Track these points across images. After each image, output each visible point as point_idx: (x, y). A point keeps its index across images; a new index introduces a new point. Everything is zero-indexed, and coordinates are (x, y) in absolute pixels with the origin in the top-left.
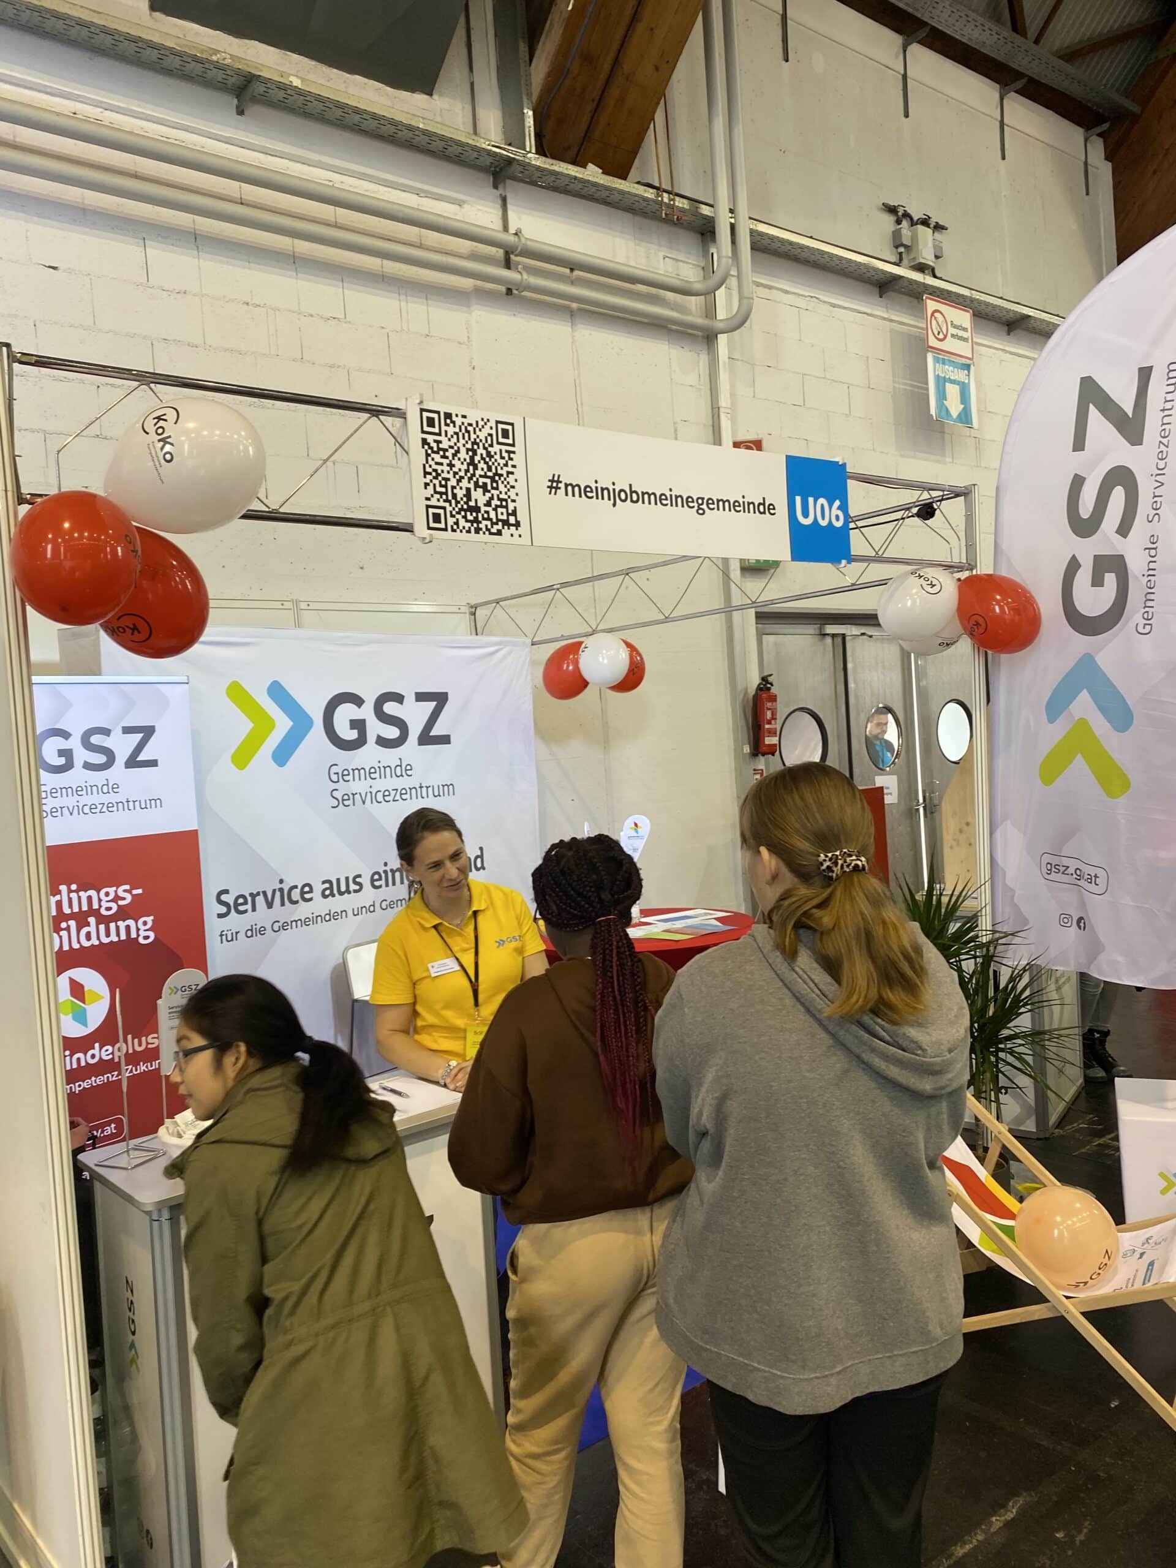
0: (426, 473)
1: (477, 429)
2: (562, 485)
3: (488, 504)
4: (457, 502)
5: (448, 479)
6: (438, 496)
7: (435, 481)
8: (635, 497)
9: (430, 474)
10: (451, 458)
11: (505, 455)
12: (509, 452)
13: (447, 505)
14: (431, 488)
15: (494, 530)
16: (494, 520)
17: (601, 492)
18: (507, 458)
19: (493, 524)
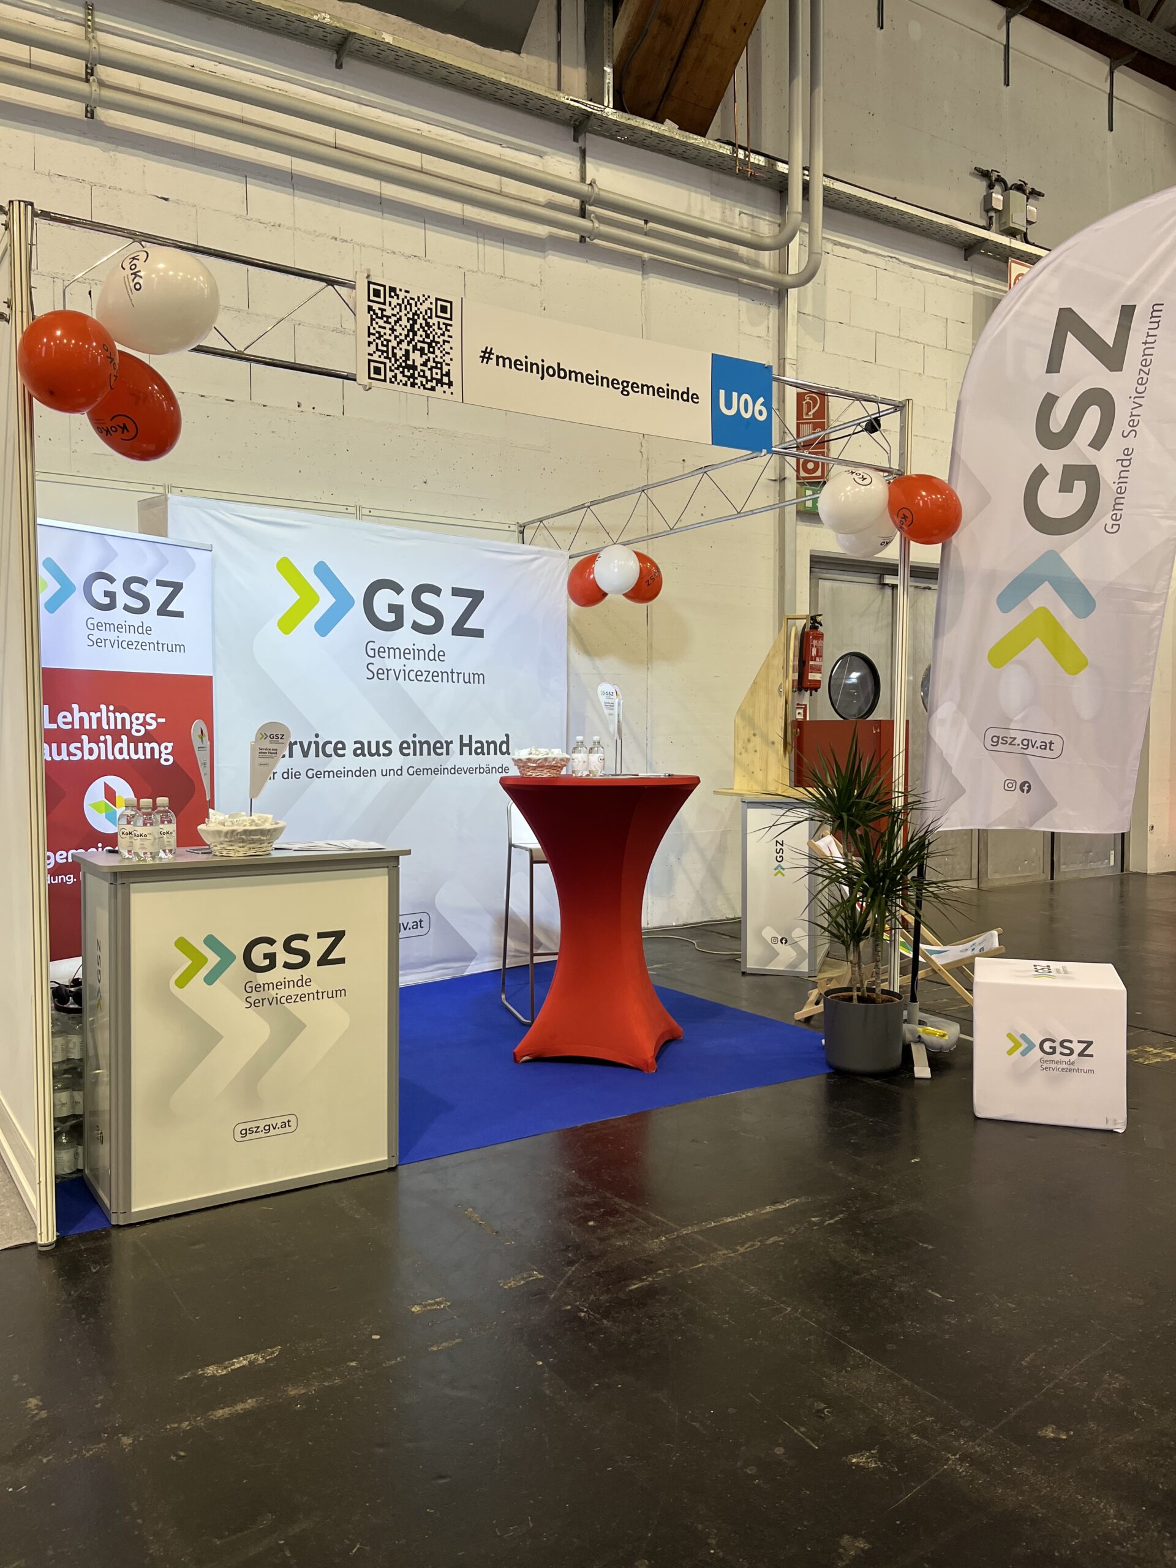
0: (370, 334)
1: (419, 303)
2: (494, 357)
3: (425, 364)
4: (396, 360)
5: (390, 341)
6: (380, 353)
7: (377, 341)
8: (562, 374)
9: (374, 334)
10: (393, 324)
11: (443, 327)
12: (446, 325)
13: (387, 361)
14: (373, 347)
15: (429, 386)
16: (429, 378)
17: (530, 367)
18: (444, 330)
19: (427, 381)
